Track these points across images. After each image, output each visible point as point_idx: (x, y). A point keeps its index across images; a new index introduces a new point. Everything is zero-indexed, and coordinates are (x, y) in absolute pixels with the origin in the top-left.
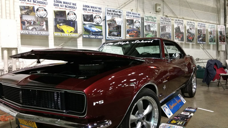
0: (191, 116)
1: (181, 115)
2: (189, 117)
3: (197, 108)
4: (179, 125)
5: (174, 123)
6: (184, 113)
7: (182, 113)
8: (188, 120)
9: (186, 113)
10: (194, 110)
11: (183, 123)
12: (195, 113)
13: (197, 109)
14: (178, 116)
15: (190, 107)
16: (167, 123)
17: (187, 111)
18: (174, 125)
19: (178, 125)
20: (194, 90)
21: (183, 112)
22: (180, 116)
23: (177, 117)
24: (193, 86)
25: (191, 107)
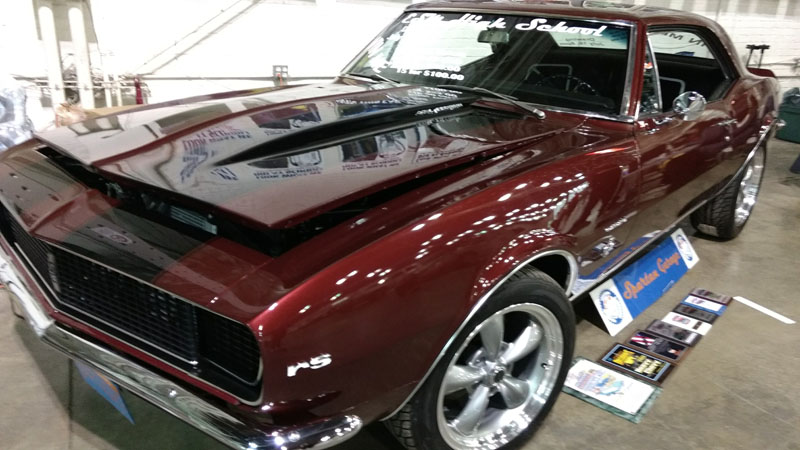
0: (699, 337)
1: (661, 326)
2: (689, 340)
3: (732, 299)
4: (643, 378)
5: (625, 366)
6: (674, 319)
7: (670, 319)
8: (681, 354)
9: (682, 320)
10: (715, 307)
11: (658, 368)
12: (718, 322)
13: (732, 304)
14: (650, 329)
15: (707, 289)
16: (600, 362)
17: (691, 311)
18: (623, 372)
19: (636, 377)
20: (741, 213)
21: (674, 311)
22: (658, 331)
23: (643, 335)
24: (743, 197)
25: (708, 293)
